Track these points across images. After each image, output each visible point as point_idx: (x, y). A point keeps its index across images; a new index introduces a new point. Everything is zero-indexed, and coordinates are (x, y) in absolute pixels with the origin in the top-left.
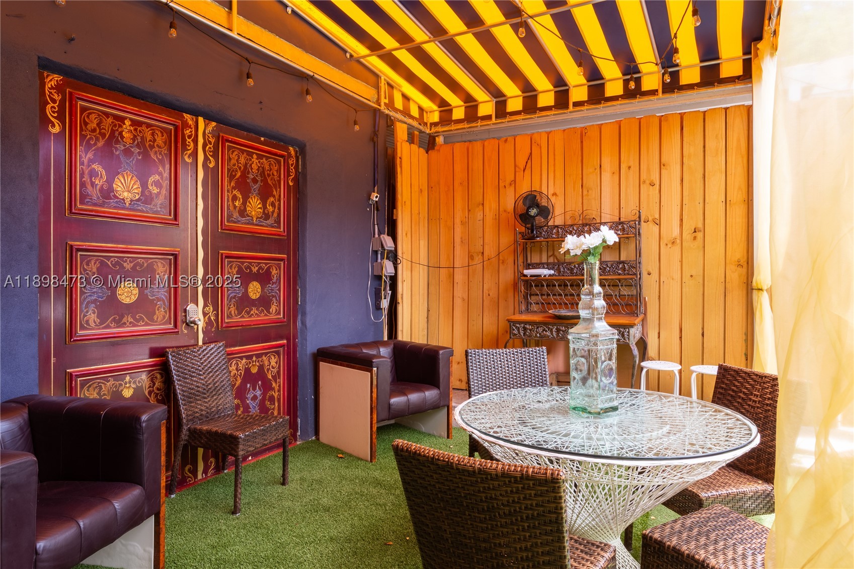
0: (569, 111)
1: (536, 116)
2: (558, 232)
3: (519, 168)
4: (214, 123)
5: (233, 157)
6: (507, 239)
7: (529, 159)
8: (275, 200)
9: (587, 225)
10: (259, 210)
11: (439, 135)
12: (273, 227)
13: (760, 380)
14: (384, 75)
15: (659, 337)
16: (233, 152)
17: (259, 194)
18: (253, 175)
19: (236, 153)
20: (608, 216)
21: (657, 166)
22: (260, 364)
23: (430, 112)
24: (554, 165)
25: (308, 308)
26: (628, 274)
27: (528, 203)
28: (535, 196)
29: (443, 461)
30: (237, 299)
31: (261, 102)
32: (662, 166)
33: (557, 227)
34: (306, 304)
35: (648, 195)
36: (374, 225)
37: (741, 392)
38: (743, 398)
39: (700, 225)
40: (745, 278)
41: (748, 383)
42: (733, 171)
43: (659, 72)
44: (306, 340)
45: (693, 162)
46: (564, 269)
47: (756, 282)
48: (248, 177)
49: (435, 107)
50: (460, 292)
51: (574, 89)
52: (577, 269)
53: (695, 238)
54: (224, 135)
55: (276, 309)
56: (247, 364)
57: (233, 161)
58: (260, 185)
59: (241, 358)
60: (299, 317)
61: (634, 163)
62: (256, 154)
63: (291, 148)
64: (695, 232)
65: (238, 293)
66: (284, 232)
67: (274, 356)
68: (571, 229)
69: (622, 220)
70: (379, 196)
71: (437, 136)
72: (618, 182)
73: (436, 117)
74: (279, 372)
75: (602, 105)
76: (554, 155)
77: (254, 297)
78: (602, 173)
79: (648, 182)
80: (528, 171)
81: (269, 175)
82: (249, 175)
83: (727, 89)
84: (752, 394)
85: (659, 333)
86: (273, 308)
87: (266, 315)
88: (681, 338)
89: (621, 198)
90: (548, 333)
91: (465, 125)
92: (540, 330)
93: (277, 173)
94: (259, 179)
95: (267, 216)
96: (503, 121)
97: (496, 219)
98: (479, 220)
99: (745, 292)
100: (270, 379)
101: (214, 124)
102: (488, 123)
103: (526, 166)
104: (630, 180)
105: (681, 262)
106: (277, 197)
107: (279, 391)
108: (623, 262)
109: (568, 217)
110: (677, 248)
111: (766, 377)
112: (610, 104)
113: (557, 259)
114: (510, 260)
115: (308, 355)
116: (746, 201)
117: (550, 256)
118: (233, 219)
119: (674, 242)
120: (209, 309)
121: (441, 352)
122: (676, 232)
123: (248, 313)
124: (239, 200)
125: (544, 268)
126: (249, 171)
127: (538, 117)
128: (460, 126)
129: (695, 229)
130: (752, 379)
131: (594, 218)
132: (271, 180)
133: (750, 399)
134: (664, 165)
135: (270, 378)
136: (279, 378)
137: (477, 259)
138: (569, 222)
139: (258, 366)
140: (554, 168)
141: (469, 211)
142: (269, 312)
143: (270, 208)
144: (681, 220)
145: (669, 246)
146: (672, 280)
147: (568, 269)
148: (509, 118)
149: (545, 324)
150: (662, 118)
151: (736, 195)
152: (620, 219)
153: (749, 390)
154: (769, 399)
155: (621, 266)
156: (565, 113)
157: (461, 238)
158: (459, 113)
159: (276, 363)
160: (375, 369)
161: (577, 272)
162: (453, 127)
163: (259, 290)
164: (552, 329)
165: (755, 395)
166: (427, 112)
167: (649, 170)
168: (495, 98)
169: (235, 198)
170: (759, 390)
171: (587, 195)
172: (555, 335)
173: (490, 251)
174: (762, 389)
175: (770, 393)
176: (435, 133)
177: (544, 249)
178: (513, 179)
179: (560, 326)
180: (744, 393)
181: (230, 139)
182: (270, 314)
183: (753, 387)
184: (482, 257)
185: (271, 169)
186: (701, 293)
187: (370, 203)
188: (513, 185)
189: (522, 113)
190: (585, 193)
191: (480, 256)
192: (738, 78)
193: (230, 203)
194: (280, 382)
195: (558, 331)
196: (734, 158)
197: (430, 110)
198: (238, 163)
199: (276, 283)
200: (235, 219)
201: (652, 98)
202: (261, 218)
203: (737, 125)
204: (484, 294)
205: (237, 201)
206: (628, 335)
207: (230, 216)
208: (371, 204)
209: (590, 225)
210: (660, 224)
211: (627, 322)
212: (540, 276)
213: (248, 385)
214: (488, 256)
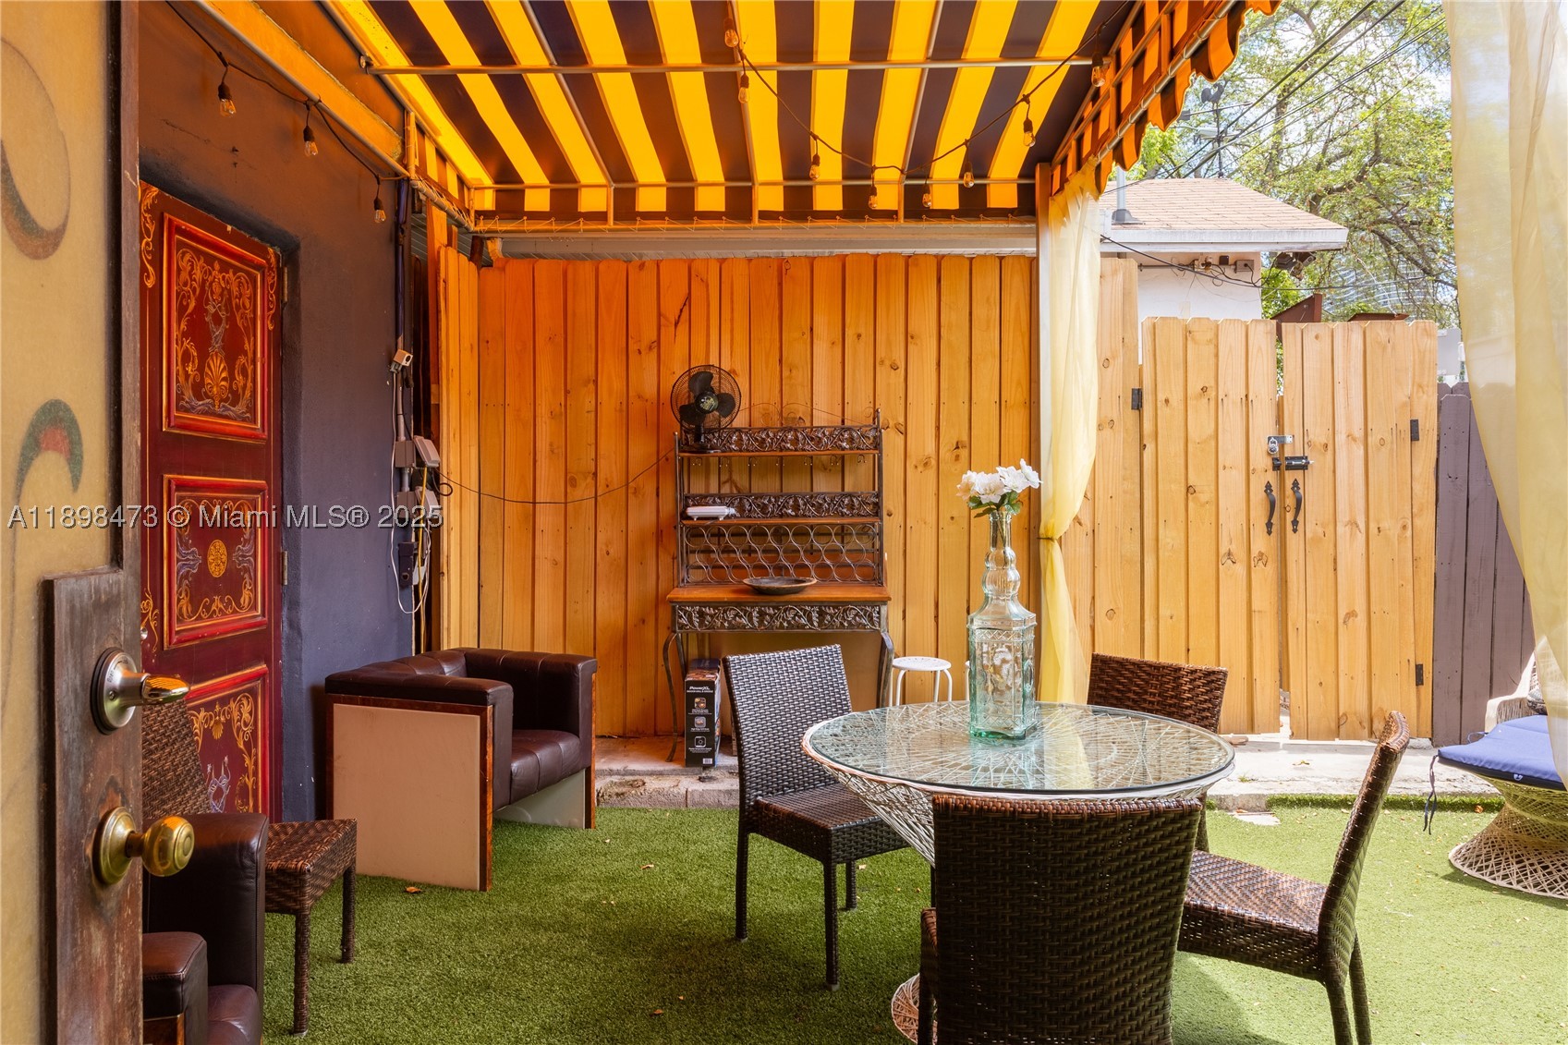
0: (752, 225)
1: (694, 226)
2: (741, 439)
3: (667, 319)
4: (155, 189)
5: (183, 267)
6: (642, 450)
7: (685, 304)
8: (247, 361)
9: (790, 429)
10: (223, 383)
11: (493, 238)
12: (244, 420)
13: (1156, 672)
14: (415, 108)
15: (904, 618)
16: (184, 254)
17: (223, 348)
18: (214, 307)
19: (188, 257)
20: (824, 416)
21: (902, 338)
22: (226, 720)
23: (476, 189)
24: (732, 320)
25: (305, 591)
26: (859, 515)
27: (697, 386)
28: (711, 377)
29: (1032, 813)
30: (190, 579)
31: (234, 150)
32: (909, 338)
33: (739, 430)
34: (299, 584)
35: (889, 385)
36: (397, 415)
37: (1130, 691)
38: (1133, 700)
39: (965, 438)
40: (1027, 521)
41: (1139, 677)
42: (1011, 357)
43: (899, 182)
44: (300, 660)
45: (955, 337)
46: (751, 505)
47: (1046, 527)
48: (206, 311)
49: (488, 181)
50: (547, 548)
51: (761, 187)
52: (774, 505)
53: (957, 457)
54: (172, 217)
55: (250, 598)
56: (206, 722)
57: (184, 275)
58: (226, 329)
59: (197, 708)
60: (285, 612)
61: (866, 331)
62: (221, 261)
63: (271, 250)
64: (957, 448)
65: (192, 567)
66: (264, 431)
67: (248, 698)
68: (764, 436)
69: (848, 423)
70: (412, 356)
71: (489, 239)
72: (840, 360)
73: (487, 201)
74: (254, 733)
75: (809, 224)
76: (732, 302)
77: (216, 575)
78: (815, 341)
79: (887, 363)
80: (683, 327)
81: (238, 307)
82: (208, 307)
83: (997, 226)
84: (1146, 692)
85: (904, 612)
86: (246, 596)
87: (235, 612)
88: (936, 617)
89: (846, 386)
90: (744, 621)
91: (551, 223)
92: (731, 615)
93: (250, 303)
94: (223, 314)
95: (235, 397)
96: (630, 227)
97: (621, 411)
98: (588, 412)
99: (1026, 543)
100: (241, 749)
101: (155, 191)
102: (601, 227)
103: (679, 317)
104: (859, 356)
105: (938, 495)
106: (250, 355)
107: (255, 774)
108: (850, 495)
109: (756, 414)
110: (932, 473)
111: (1164, 667)
112: (821, 223)
113: (736, 487)
114: (650, 488)
115: (304, 691)
116: (1028, 403)
117: (725, 482)
118: (185, 404)
119: (926, 463)
120: (148, 604)
121: (580, 666)
122: (930, 448)
123: (208, 608)
124: (193, 362)
125: (714, 503)
126: (207, 299)
127: (696, 229)
128: (542, 225)
129: (957, 443)
130: (1144, 672)
131: (800, 418)
132: (242, 318)
133: (1145, 700)
134: (912, 338)
135: (242, 747)
136: (256, 746)
137: (584, 485)
138: (759, 423)
139: (223, 724)
140: (732, 324)
141: (567, 392)
142: (238, 604)
143: (239, 378)
144: (938, 428)
145: (920, 469)
146: (923, 525)
147: (758, 506)
148: (640, 224)
149: (739, 604)
150: (910, 260)
151: (1015, 394)
152: (843, 422)
153: (1141, 688)
154: (1172, 697)
155: (846, 502)
156: (746, 229)
157: (551, 445)
158: (538, 200)
159: (250, 713)
160: (489, 707)
161: (773, 512)
162: (527, 225)
163: (224, 558)
164: (751, 613)
165: (1151, 693)
166: (469, 189)
167: (889, 343)
168: (615, 182)
169: (186, 357)
170: (1156, 687)
171: (790, 378)
172: (756, 624)
173: (610, 469)
174: (1161, 685)
175: (1173, 689)
176: (488, 232)
177: (714, 468)
178: (655, 338)
179: (765, 607)
180: (1135, 693)
181: (183, 227)
182: (241, 609)
183: (1147, 683)
184: (593, 482)
185: (241, 295)
186: (966, 545)
187: (392, 369)
188: (655, 350)
189: (667, 218)
190: (785, 373)
191: (590, 480)
192: (1011, 211)
193: (180, 367)
194: (256, 755)
195: (762, 614)
196: (1011, 335)
197: (474, 183)
198: (191, 280)
199: (250, 540)
200: (187, 402)
201: (889, 224)
202: (225, 401)
203: (1016, 284)
204: (598, 552)
205: (190, 364)
206: (879, 618)
207: (180, 397)
208: (393, 373)
209: (796, 430)
210: (906, 433)
211: (877, 596)
212: (716, 518)
213: (209, 767)
214: (606, 479)
